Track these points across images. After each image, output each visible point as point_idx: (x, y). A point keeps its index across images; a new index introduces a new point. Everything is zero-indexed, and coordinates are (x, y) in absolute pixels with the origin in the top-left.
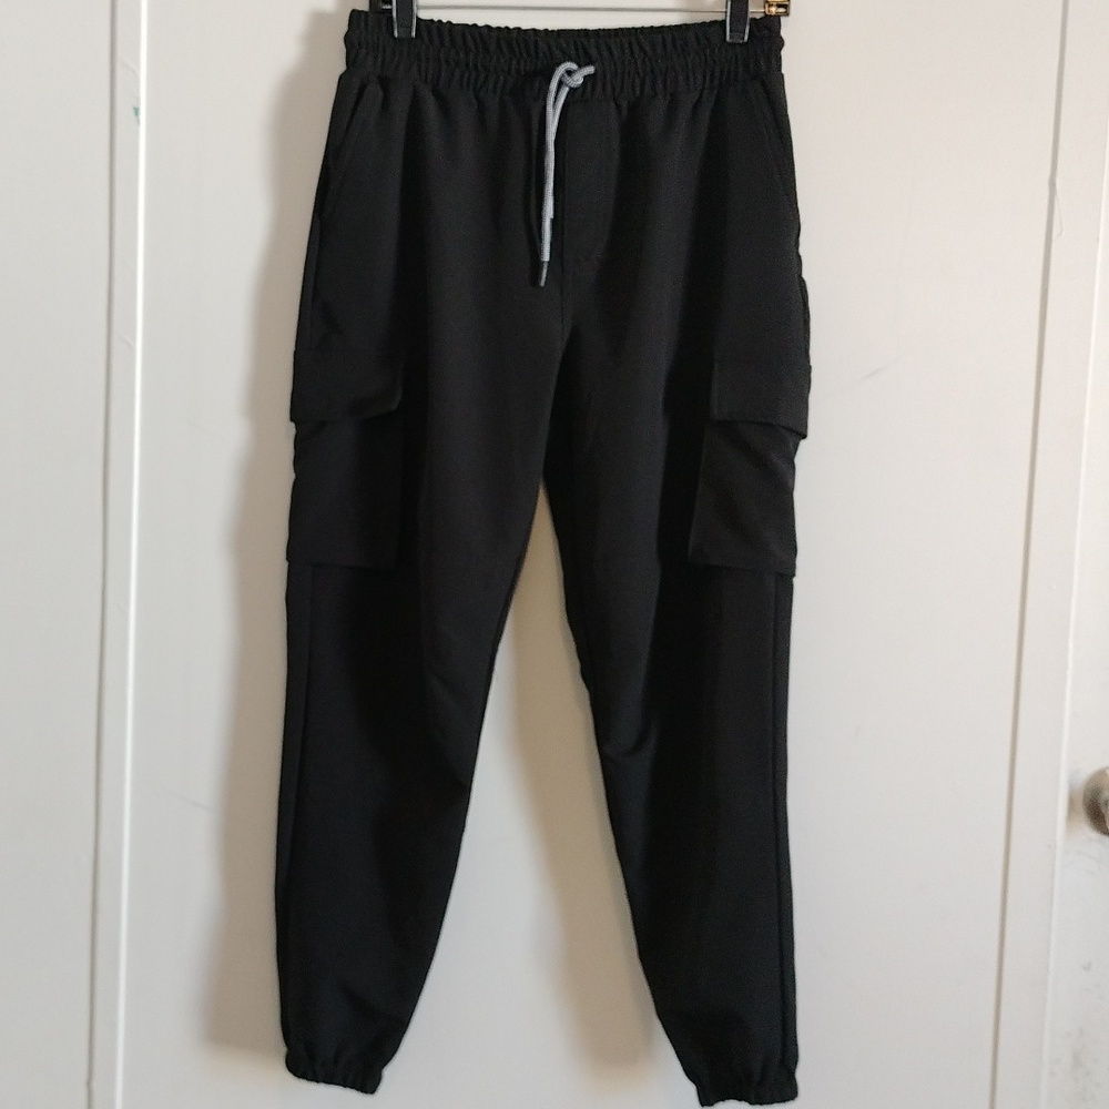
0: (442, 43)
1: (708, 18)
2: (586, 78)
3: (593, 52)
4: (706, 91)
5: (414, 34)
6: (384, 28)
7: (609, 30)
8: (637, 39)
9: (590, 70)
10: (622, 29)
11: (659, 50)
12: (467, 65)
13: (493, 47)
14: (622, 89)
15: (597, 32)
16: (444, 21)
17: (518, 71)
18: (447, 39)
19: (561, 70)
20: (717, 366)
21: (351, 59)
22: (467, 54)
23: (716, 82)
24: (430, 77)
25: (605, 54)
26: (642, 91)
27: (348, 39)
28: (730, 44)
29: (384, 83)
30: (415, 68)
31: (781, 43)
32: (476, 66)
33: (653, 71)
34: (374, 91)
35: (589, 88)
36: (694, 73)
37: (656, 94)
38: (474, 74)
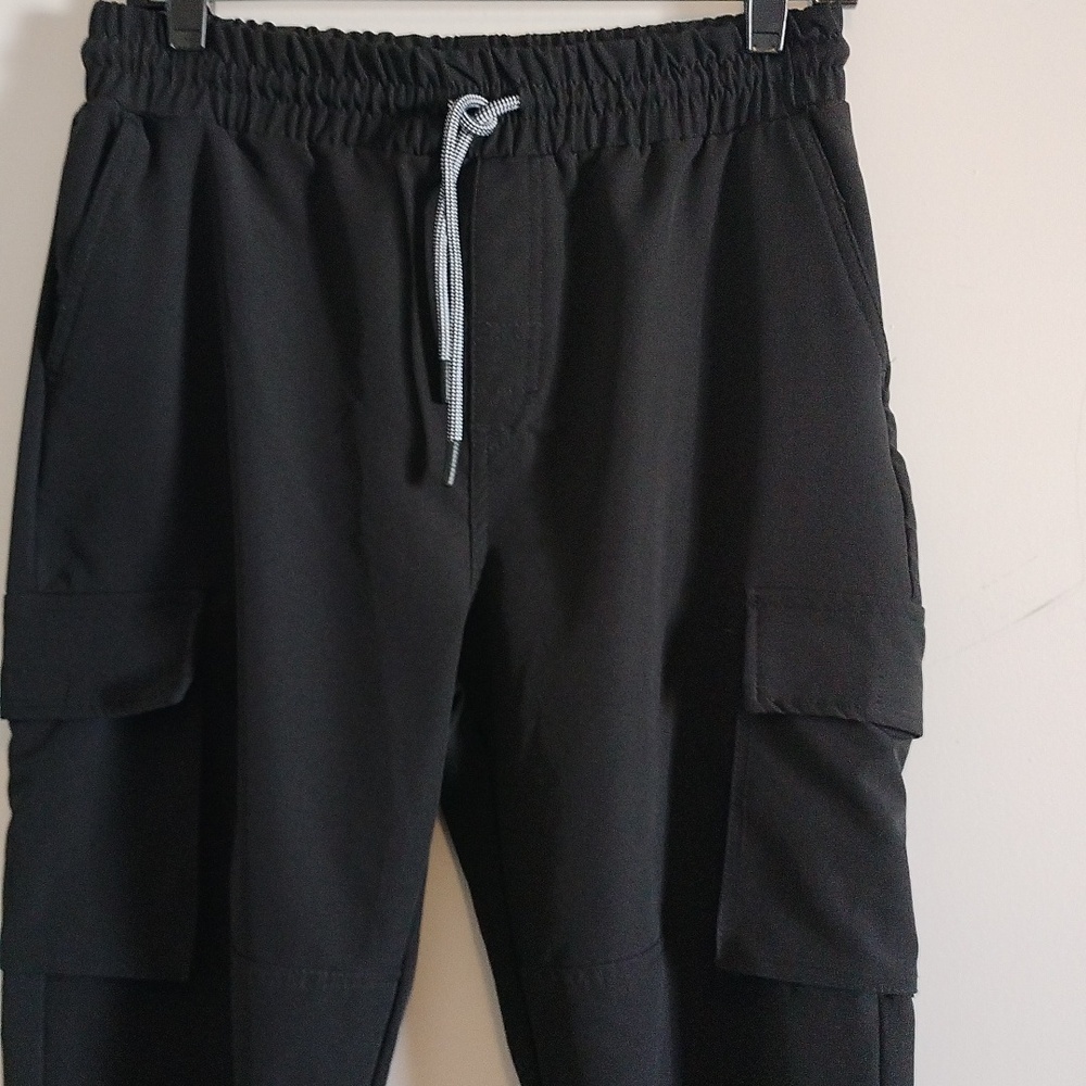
0: (254, 60)
1: (714, 11)
2: (503, 119)
3: (518, 74)
4: (713, 138)
5: (203, 45)
6: (152, 36)
7: (543, 36)
8: (592, 48)
9: (512, 103)
10: (566, 35)
11: (631, 66)
12: (297, 98)
13: (339, 66)
14: (567, 137)
15: (523, 40)
16: (259, 22)
17: (385, 107)
18: (261, 55)
19: (458, 108)
20: (753, 614)
21: (93, 87)
22: (296, 78)
23: (731, 123)
24: (232, 114)
25: (539, 75)
26: (603, 138)
27: (88, 53)
28: (754, 54)
29: (152, 127)
30: (206, 99)
31: (843, 52)
32: (311, 98)
33: (620, 104)
34: (133, 138)
35: (510, 135)
36: (691, 106)
37: (628, 144)
38: (309, 112)
